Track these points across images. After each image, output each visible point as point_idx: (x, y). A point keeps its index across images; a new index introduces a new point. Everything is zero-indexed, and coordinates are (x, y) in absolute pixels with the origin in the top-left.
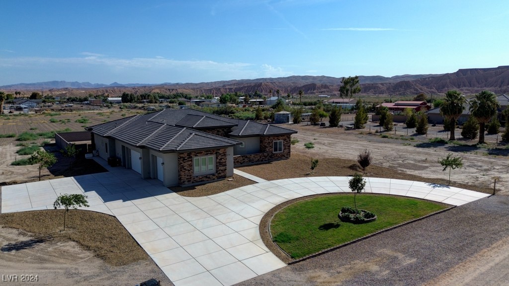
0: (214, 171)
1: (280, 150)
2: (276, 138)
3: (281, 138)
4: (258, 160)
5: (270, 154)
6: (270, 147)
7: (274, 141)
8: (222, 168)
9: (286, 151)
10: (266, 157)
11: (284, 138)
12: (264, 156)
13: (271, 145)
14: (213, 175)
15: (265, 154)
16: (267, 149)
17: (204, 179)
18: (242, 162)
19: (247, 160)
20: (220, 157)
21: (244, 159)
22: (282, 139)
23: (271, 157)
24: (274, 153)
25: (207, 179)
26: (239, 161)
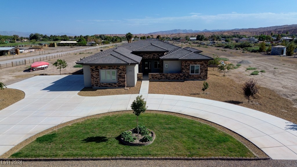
0: (116, 81)
1: (197, 72)
2: (193, 63)
3: (198, 62)
4: (174, 78)
5: (187, 75)
6: (187, 69)
7: (191, 65)
8: (122, 80)
9: (203, 74)
10: (181, 77)
11: (201, 63)
12: (180, 76)
13: (188, 67)
14: (115, 84)
15: (181, 74)
16: (184, 71)
17: (108, 85)
18: (160, 78)
19: (164, 77)
20: (120, 72)
21: (161, 76)
22: (199, 64)
23: (187, 77)
24: (190, 74)
25: (110, 86)
26: (158, 77)
